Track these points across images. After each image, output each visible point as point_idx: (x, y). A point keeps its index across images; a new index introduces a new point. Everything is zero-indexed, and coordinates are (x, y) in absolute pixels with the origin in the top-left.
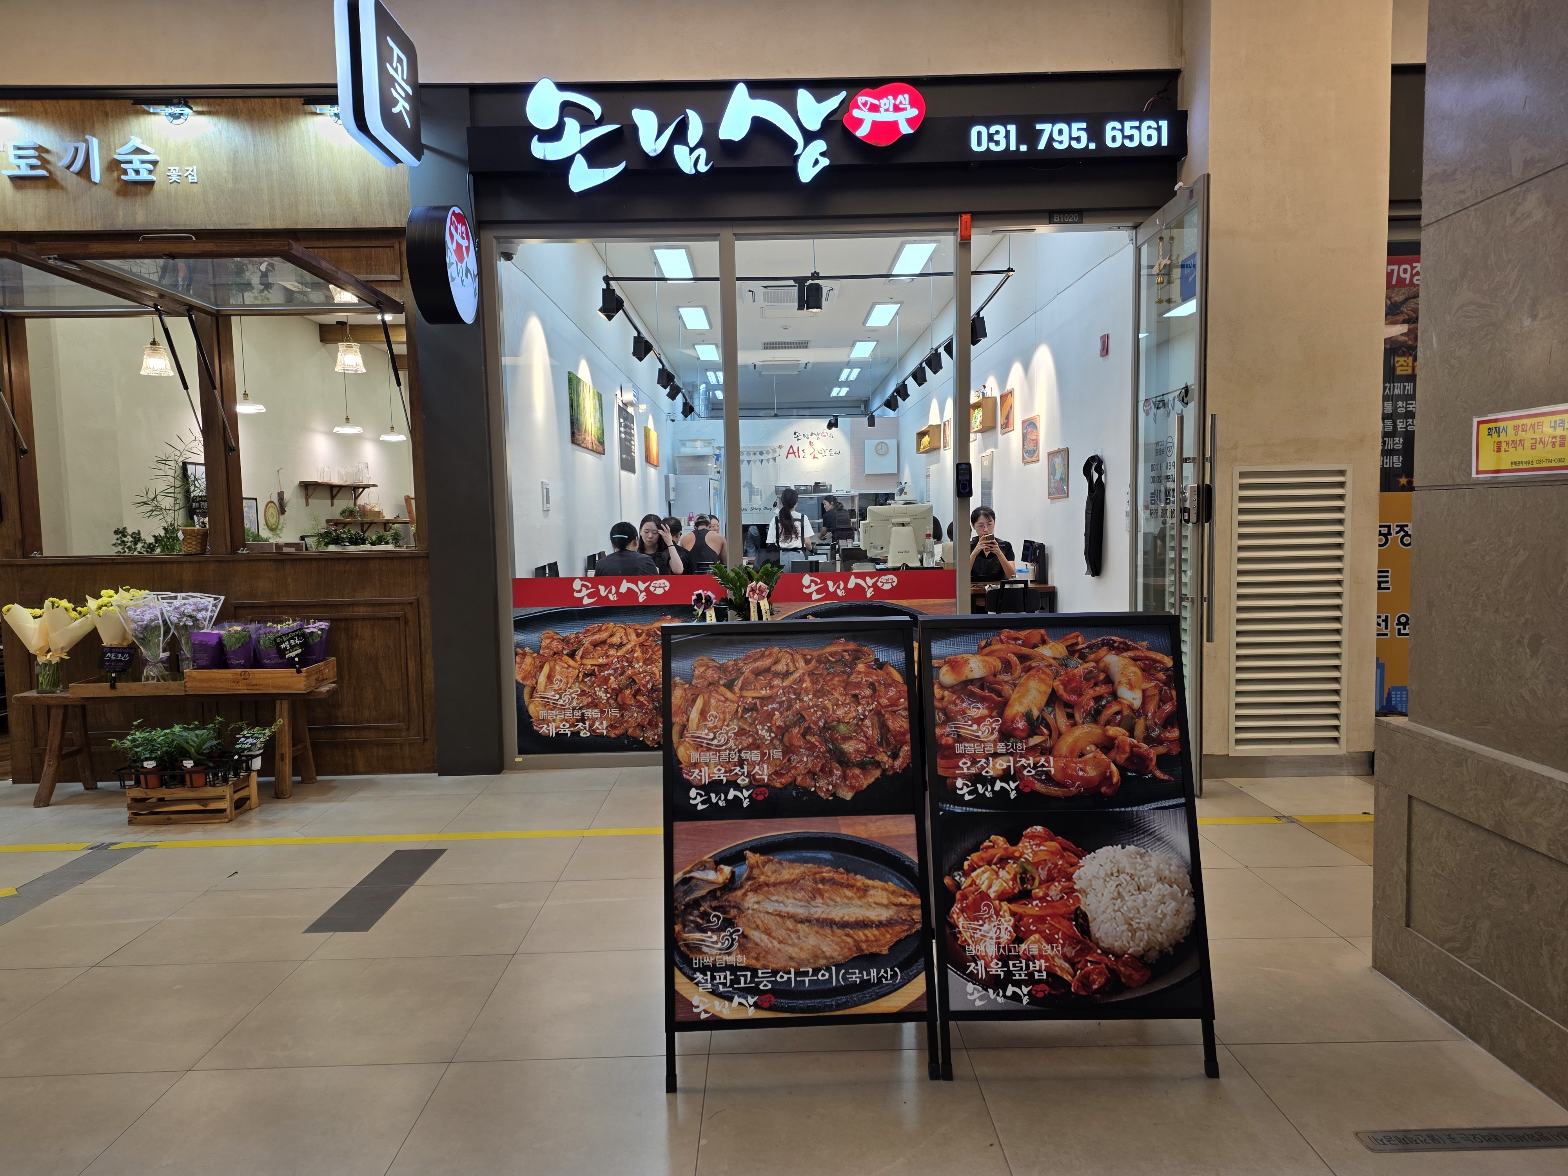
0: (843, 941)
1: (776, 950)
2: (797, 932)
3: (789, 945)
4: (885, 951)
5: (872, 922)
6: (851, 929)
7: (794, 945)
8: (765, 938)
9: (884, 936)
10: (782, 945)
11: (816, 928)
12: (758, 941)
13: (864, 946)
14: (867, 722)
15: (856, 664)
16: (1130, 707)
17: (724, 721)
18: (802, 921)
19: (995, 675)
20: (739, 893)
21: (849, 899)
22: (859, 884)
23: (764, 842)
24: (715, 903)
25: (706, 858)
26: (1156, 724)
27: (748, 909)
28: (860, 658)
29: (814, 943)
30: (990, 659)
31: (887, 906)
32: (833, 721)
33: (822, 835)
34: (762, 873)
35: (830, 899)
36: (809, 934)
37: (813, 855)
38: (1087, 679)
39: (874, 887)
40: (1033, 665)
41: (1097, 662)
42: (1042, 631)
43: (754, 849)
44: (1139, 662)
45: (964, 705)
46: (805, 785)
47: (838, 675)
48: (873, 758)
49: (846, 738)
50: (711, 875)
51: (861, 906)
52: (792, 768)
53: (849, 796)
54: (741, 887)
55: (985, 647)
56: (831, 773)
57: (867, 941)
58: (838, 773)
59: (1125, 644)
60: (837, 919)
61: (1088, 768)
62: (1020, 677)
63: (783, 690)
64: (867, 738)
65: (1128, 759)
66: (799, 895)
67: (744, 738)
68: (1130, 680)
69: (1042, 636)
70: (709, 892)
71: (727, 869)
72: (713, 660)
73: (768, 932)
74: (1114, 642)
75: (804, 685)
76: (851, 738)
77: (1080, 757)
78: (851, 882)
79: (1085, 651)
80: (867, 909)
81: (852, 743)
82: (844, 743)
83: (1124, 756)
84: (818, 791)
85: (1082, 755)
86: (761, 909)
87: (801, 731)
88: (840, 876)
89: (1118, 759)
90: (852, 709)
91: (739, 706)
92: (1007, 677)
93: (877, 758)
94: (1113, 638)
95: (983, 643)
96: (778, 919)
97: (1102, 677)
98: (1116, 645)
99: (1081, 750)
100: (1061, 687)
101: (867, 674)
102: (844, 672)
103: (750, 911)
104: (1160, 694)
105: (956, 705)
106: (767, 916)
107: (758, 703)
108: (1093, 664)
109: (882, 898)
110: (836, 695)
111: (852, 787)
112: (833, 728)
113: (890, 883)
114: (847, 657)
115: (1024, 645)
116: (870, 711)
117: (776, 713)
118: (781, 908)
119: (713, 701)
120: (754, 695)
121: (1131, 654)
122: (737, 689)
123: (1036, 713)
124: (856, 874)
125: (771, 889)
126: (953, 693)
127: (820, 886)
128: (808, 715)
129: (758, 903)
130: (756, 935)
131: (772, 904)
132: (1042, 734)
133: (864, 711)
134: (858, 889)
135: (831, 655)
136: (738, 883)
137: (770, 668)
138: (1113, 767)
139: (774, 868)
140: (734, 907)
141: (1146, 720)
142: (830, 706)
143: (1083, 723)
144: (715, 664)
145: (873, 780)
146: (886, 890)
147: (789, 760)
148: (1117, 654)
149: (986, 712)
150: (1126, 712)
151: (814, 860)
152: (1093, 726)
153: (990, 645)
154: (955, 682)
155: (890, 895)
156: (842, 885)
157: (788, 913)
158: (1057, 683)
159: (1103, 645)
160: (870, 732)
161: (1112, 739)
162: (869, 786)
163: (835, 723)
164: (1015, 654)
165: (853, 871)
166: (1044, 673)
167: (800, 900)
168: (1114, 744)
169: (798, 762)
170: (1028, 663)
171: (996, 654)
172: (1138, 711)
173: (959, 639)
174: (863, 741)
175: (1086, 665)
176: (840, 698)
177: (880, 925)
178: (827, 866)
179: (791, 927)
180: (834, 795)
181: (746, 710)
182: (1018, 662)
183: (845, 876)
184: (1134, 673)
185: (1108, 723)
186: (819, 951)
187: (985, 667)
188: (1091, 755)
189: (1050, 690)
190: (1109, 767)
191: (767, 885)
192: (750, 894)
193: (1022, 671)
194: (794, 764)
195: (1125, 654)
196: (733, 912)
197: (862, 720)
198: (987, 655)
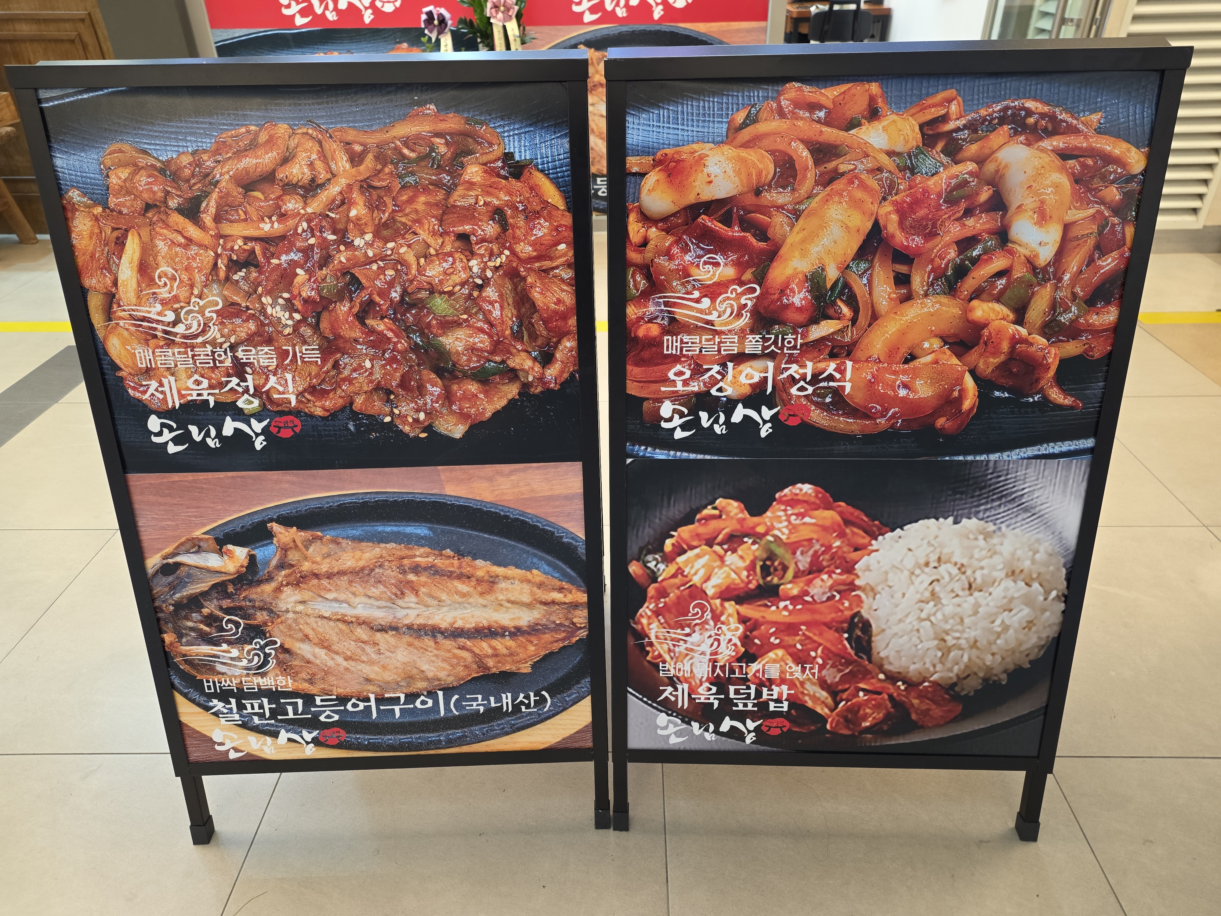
0: (455, 656)
1: (341, 669)
2: (376, 644)
3: (363, 662)
4: (526, 668)
5: (504, 629)
6: (469, 638)
7: (371, 662)
8: (321, 653)
9: (525, 648)
10: (353, 663)
11: (407, 639)
12: (309, 656)
13: (491, 663)
14: (490, 292)
15: (463, 166)
16: (1030, 263)
17: (192, 286)
18: (383, 629)
19: (758, 192)
20: (268, 588)
21: (464, 595)
22: (480, 573)
23: (303, 508)
24: (226, 603)
25: (198, 533)
26: (1074, 296)
27: (287, 611)
28: (471, 153)
29: (405, 660)
30: (752, 155)
31: (529, 606)
32: (420, 289)
33: (410, 497)
34: (306, 558)
35: (431, 596)
36: (396, 647)
37: (395, 529)
38: (951, 201)
39: (506, 578)
40: (843, 168)
41: (981, 161)
42: (874, 88)
43: (286, 521)
44: (1071, 162)
45: (688, 258)
46: (371, 412)
47: (426, 190)
48: (503, 362)
49: (448, 325)
50: (213, 561)
51: (485, 606)
52: (344, 380)
53: (458, 431)
54: (270, 578)
55: (744, 125)
56: (421, 390)
57: (496, 655)
58: (437, 390)
59: (1052, 118)
60: (443, 625)
61: (918, 383)
62: (810, 196)
63: (309, 221)
64: (492, 325)
65: (1001, 367)
66: (375, 591)
67: (238, 321)
68: (1042, 202)
69: (872, 99)
70: (214, 586)
71: (241, 553)
72: (145, 152)
73: (325, 644)
74: (1029, 113)
75: (353, 213)
76: (457, 324)
77: (906, 361)
78: (466, 570)
79: (961, 135)
80: (496, 610)
81: (461, 333)
82: (444, 334)
83: (994, 361)
84: (398, 422)
85: (911, 358)
86: (310, 611)
87: (356, 310)
88: (447, 562)
89: (981, 365)
90: (459, 265)
91: (217, 256)
92: (781, 197)
93: (511, 363)
94: (1030, 104)
95: (740, 117)
96: (341, 625)
97: (985, 195)
98: (1031, 120)
99: (912, 347)
100: (894, 217)
101: (488, 189)
102: (438, 184)
103: (290, 615)
104: (1100, 233)
105: (671, 258)
106: (320, 622)
107: (258, 249)
108: (971, 166)
109: (521, 593)
110: (424, 235)
111: (463, 416)
112: (419, 305)
113: (535, 571)
114: (443, 149)
115: (828, 122)
116: (496, 269)
117: (299, 271)
118: (344, 610)
119: (161, 245)
120: (247, 233)
121: (1058, 142)
122: (207, 219)
123: (832, 274)
124: (475, 559)
125: (325, 582)
126: (668, 231)
127: (411, 577)
128: (367, 277)
129: (303, 602)
130: (305, 649)
131: (328, 604)
132: (839, 317)
133: (484, 270)
134: (479, 581)
135: (406, 144)
136: (263, 573)
137: (274, 171)
138: (969, 382)
139: (325, 550)
140: (261, 609)
141: (1056, 288)
142: (411, 258)
143: (926, 295)
144: (152, 161)
145: (504, 402)
146: (529, 581)
147: (336, 366)
148: (1028, 144)
149: (730, 272)
150: (1020, 272)
151: (397, 538)
152: (944, 299)
153: (755, 121)
154: (673, 209)
155: (535, 589)
156: (450, 575)
157: (358, 618)
158: (887, 208)
159: (1003, 121)
160: (497, 313)
161: (978, 327)
162: (496, 414)
163: (423, 294)
164: (807, 143)
165: (469, 553)
166: (863, 186)
167: (377, 599)
168: (980, 336)
169: (355, 370)
170: (831, 165)
171: (766, 143)
172: (1044, 269)
173: (688, 108)
174: (482, 330)
175: (956, 169)
176: (430, 240)
177: (516, 632)
178: (423, 546)
179: (365, 637)
180: (428, 428)
181: (234, 265)
182: (810, 163)
183: (456, 562)
184: (1056, 186)
185: (977, 294)
186: (415, 671)
187: (738, 173)
188: (929, 358)
189: (869, 225)
190: (960, 381)
191: (316, 576)
192: (288, 590)
193: (817, 183)
194: (346, 373)
195: (1047, 144)
196: (261, 617)
197: (480, 288)
198: (746, 145)
